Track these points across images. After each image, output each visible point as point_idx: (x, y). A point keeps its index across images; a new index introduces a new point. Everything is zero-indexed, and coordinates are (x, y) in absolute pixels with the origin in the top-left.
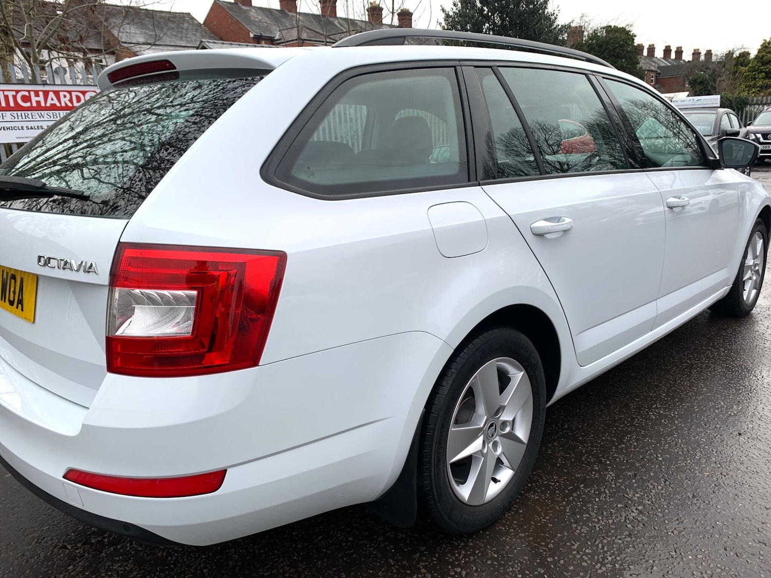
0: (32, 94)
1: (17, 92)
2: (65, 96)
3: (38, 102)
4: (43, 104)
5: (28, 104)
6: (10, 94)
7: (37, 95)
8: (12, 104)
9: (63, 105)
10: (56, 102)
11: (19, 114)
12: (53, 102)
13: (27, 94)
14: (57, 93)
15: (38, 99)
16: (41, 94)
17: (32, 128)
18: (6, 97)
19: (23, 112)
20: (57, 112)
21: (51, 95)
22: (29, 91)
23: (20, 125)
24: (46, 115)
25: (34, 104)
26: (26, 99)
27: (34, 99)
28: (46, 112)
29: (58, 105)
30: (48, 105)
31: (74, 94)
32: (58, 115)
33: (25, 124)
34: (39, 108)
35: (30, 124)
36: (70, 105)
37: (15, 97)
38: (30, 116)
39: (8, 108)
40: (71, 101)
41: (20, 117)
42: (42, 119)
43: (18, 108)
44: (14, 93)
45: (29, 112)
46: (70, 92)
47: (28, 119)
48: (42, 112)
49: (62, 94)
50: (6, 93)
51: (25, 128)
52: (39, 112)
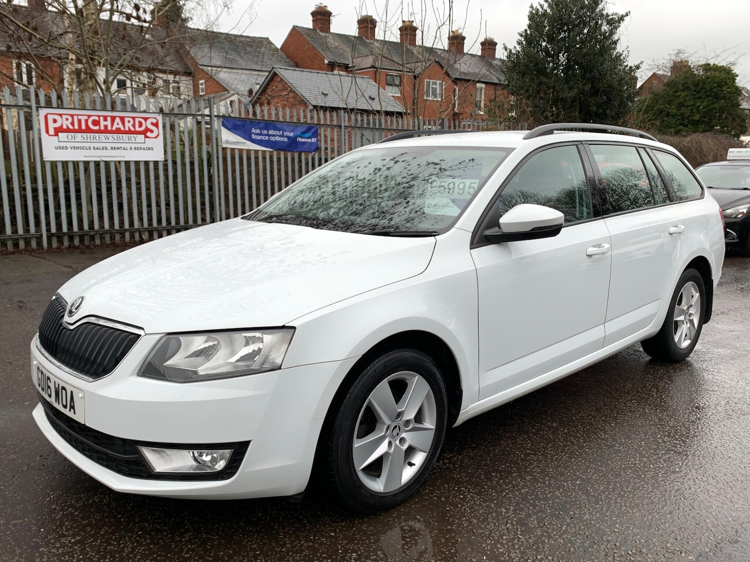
0: (102, 118)
1: (89, 116)
2: (129, 122)
3: (106, 126)
4: (109, 128)
5: (97, 128)
6: (83, 119)
7: (105, 119)
8: (83, 127)
9: (127, 129)
10: (121, 126)
11: (89, 136)
12: (118, 126)
13: (97, 118)
14: (122, 119)
15: (105, 123)
16: (109, 119)
17: (98, 149)
18: (79, 121)
19: (92, 134)
20: (121, 135)
21: (118, 120)
22: (99, 116)
23: (88, 145)
24: (111, 138)
25: (102, 128)
26: (96, 123)
27: (102, 123)
28: (111, 135)
29: (122, 129)
30: (114, 128)
31: (137, 120)
32: (121, 138)
33: (92, 145)
34: (106, 131)
35: (96, 145)
36: (132, 129)
37: (86, 121)
38: (97, 138)
39: (80, 131)
40: (134, 126)
41: (89, 139)
42: (107, 141)
43: (88, 130)
44: (86, 118)
45: (97, 135)
46: (134, 118)
47: (95, 141)
48: (108, 135)
49: (126, 120)
50: (80, 117)
51: (92, 148)
52: (105, 135)
